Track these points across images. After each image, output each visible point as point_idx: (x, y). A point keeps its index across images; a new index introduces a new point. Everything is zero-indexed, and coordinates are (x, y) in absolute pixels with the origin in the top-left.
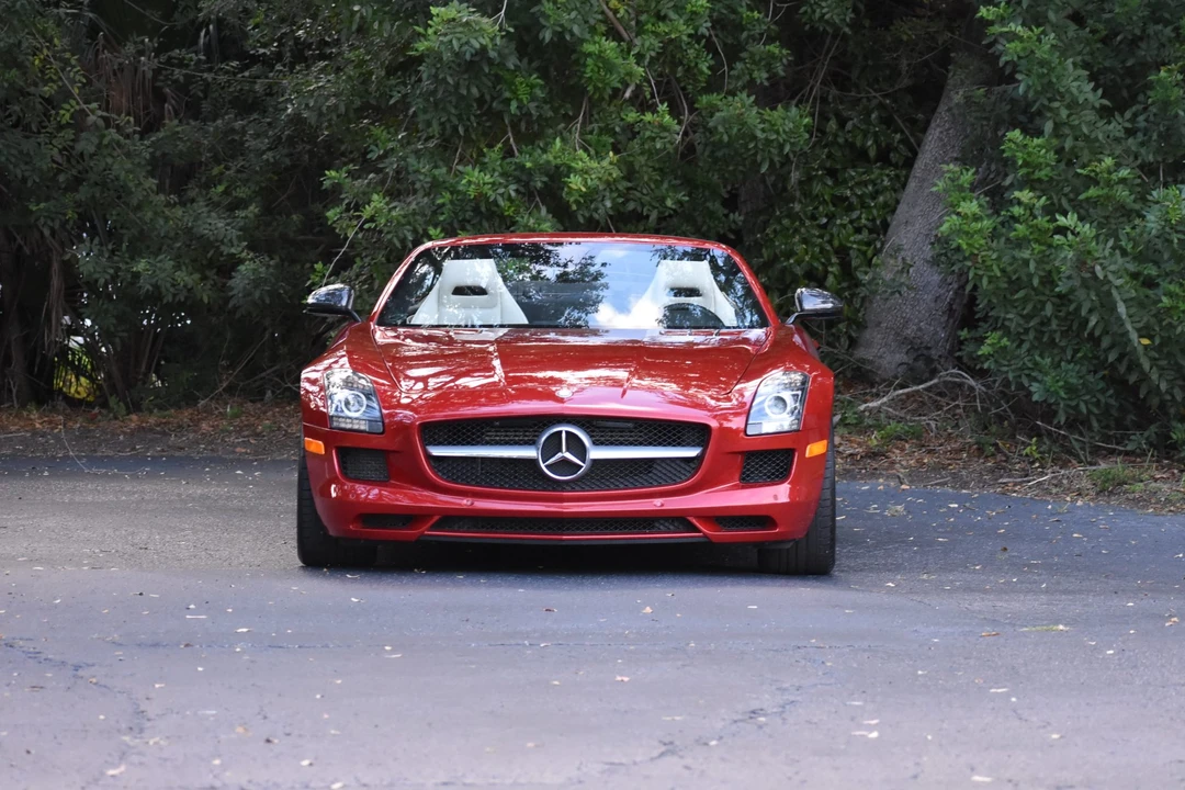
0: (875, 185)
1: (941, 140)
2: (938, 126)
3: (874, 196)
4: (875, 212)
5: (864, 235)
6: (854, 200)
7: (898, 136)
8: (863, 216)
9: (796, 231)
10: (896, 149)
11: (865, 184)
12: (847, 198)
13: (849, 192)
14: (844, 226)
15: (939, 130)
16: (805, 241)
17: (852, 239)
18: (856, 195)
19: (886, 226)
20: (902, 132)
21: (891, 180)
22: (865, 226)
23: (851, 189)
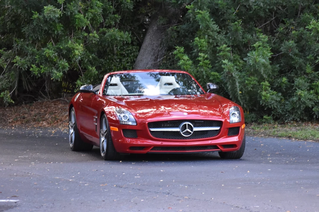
0: (131, 51)
1: (150, 39)
2: (149, 35)
3: (131, 53)
4: (132, 57)
5: (129, 64)
6: (126, 55)
7: (135, 38)
8: (129, 59)
9: (112, 63)
10: (135, 41)
11: (128, 50)
12: (124, 54)
13: (124, 53)
14: (124, 61)
15: (149, 36)
16: (115, 66)
17: (126, 65)
18: (126, 53)
19: (134, 61)
20: (136, 37)
21: (135, 49)
22: (130, 62)
23: (125, 51)
